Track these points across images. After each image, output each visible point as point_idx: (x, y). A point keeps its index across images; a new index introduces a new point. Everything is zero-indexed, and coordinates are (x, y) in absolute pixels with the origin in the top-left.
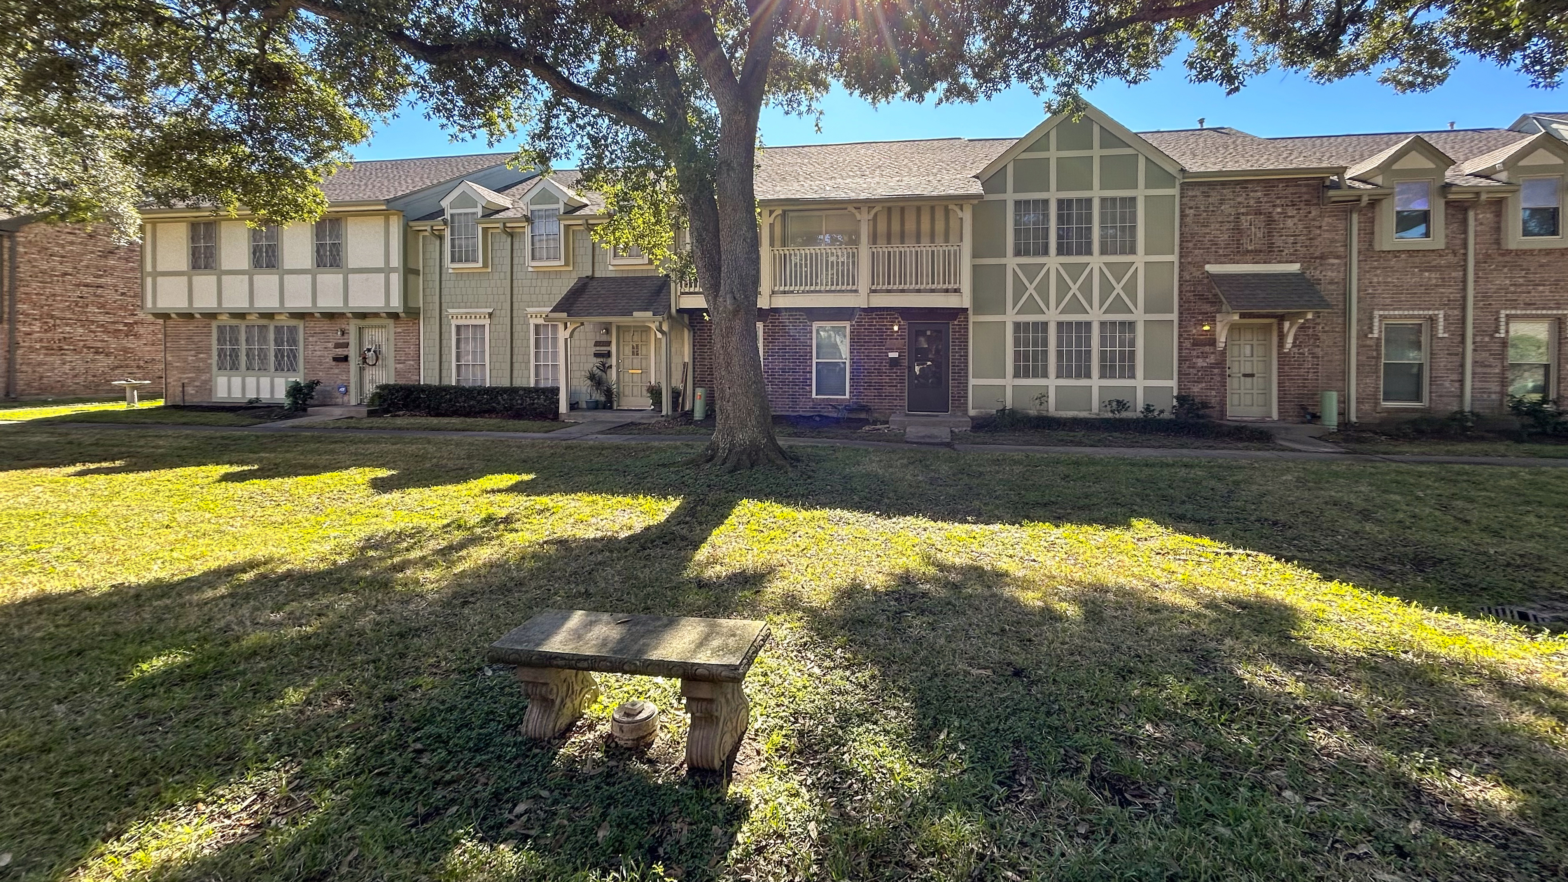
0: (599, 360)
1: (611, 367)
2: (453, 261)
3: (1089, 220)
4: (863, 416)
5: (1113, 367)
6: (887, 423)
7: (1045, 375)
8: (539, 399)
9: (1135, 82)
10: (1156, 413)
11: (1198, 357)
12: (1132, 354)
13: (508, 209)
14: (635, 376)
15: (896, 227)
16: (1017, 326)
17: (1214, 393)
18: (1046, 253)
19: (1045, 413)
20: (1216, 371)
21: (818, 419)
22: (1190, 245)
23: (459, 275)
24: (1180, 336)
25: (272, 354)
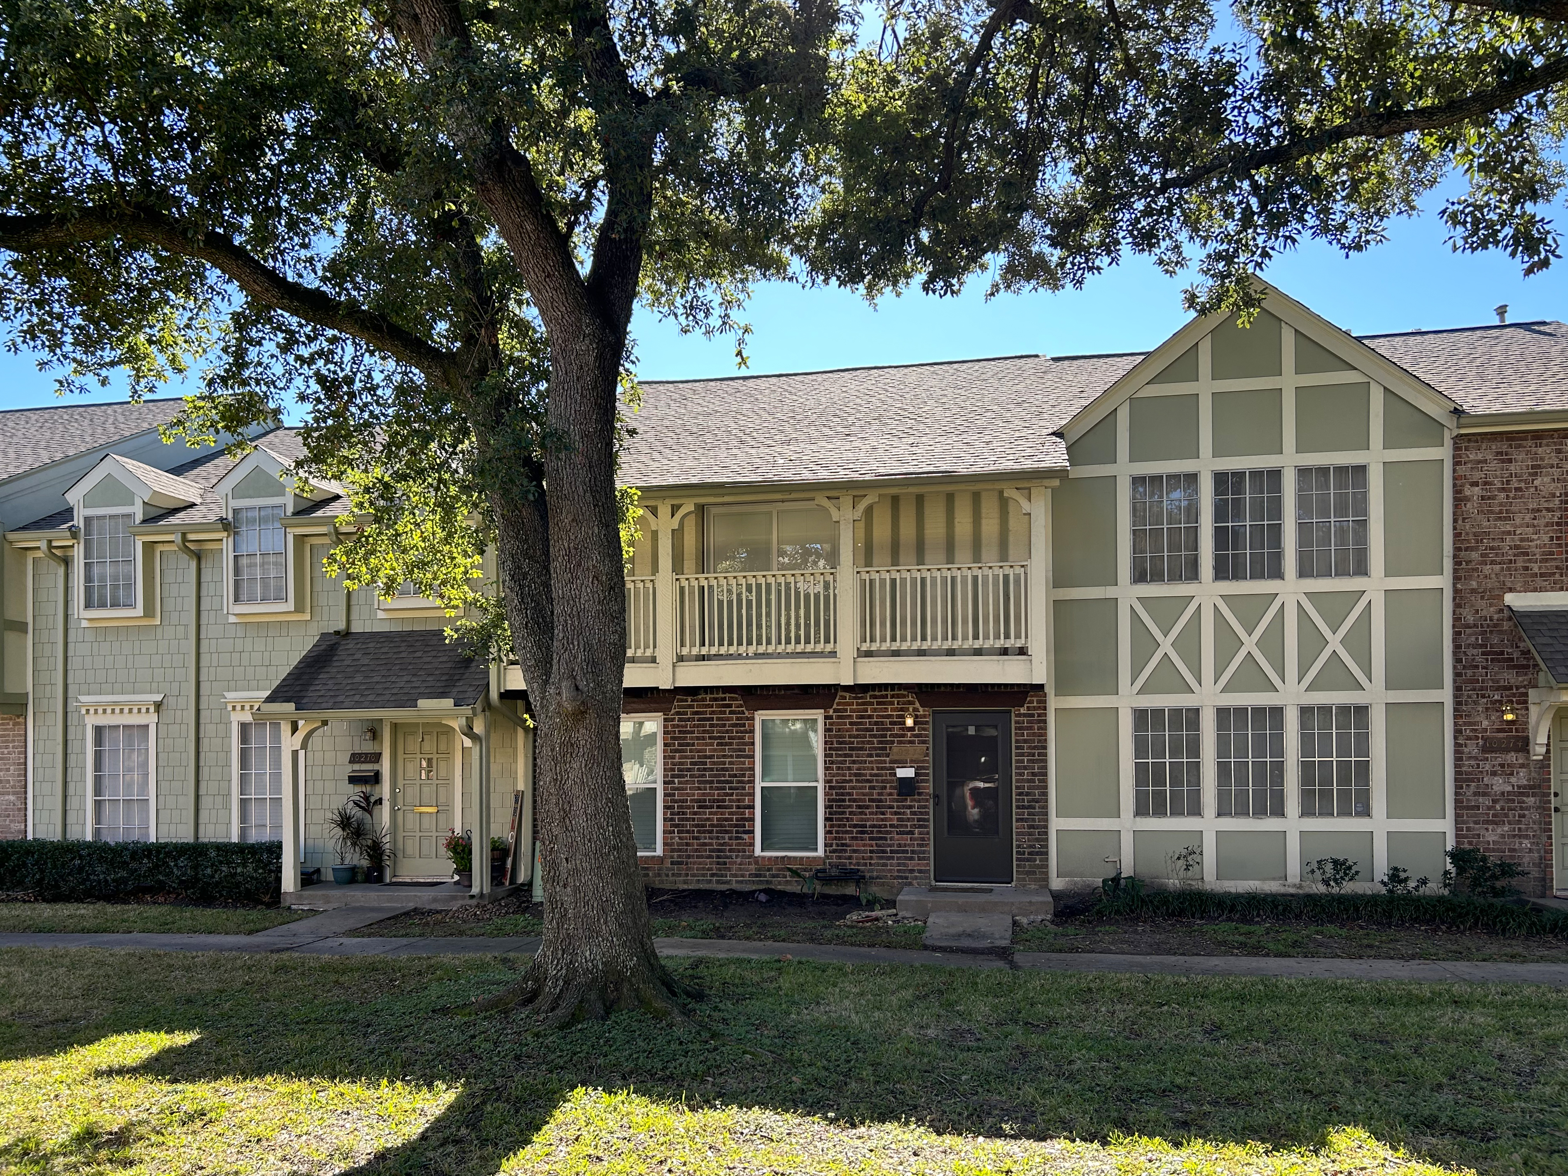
0: (358, 789)
1: (380, 801)
2: (88, 605)
3: (1276, 511)
4: (850, 890)
5: (1326, 795)
6: (891, 904)
7: (1196, 811)
8: (244, 866)
9: (1359, 248)
10: (1412, 884)
11: (1494, 774)
12: (1364, 769)
13: (193, 505)
14: (426, 820)
15: (907, 530)
16: (1140, 716)
17: (1526, 844)
18: (1193, 574)
19: (1196, 885)
20: (1531, 801)
21: (763, 897)
22: (1475, 555)
23: (101, 632)
24: (1458, 732)
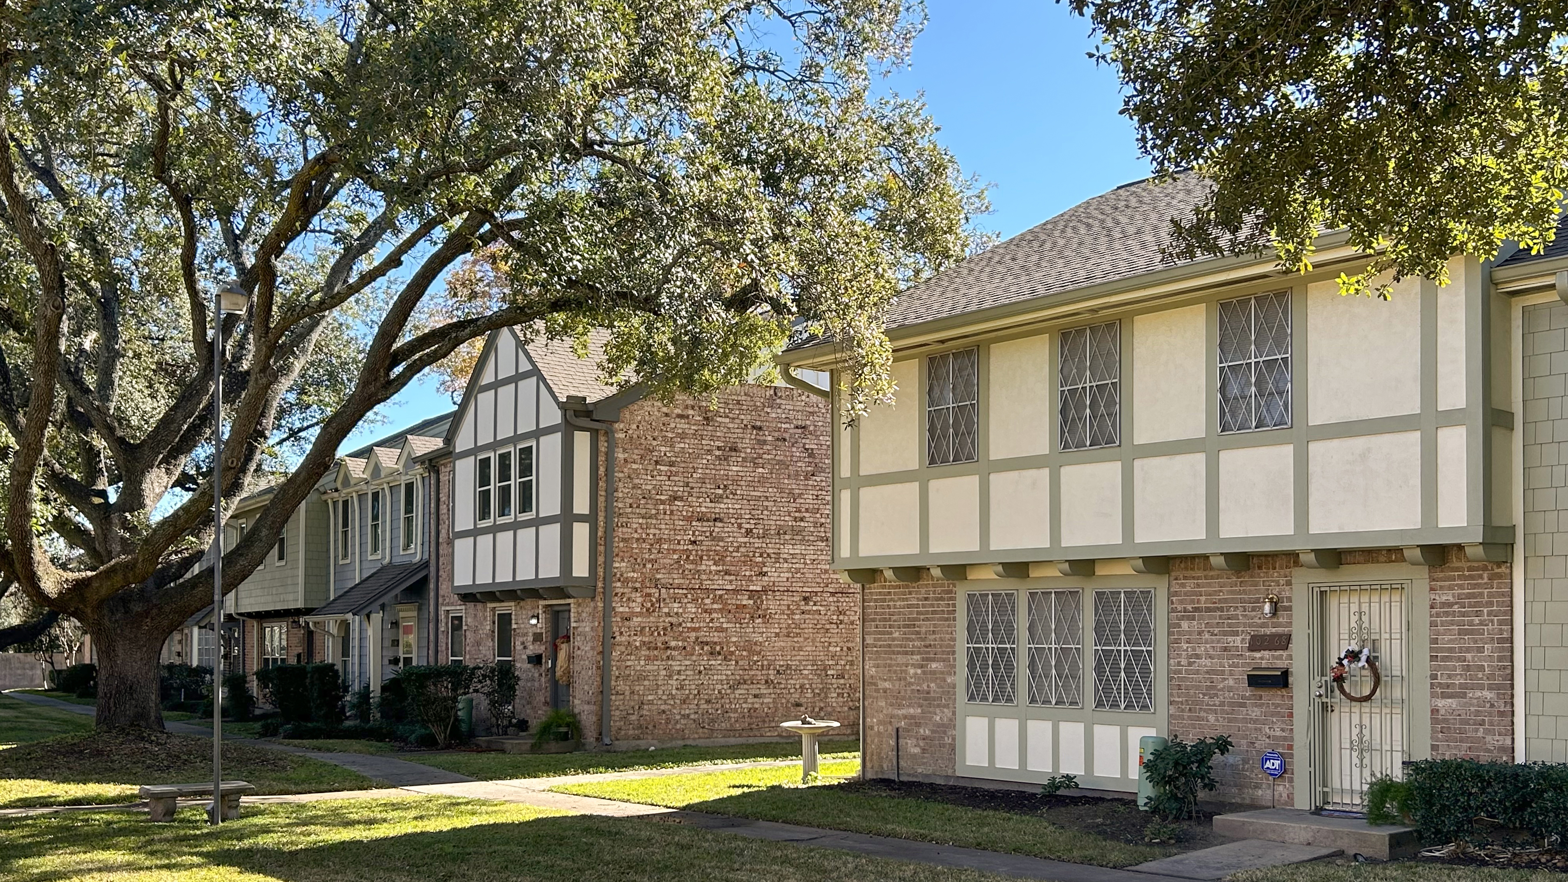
25: (1089, 662)
